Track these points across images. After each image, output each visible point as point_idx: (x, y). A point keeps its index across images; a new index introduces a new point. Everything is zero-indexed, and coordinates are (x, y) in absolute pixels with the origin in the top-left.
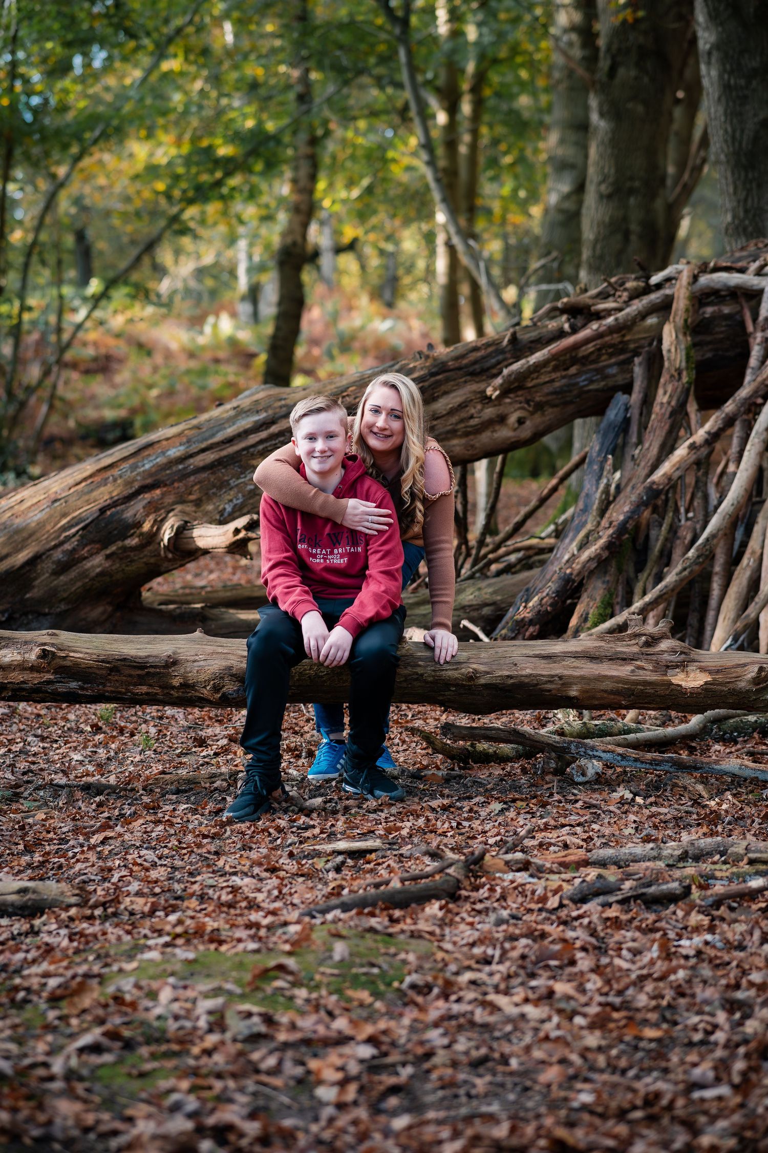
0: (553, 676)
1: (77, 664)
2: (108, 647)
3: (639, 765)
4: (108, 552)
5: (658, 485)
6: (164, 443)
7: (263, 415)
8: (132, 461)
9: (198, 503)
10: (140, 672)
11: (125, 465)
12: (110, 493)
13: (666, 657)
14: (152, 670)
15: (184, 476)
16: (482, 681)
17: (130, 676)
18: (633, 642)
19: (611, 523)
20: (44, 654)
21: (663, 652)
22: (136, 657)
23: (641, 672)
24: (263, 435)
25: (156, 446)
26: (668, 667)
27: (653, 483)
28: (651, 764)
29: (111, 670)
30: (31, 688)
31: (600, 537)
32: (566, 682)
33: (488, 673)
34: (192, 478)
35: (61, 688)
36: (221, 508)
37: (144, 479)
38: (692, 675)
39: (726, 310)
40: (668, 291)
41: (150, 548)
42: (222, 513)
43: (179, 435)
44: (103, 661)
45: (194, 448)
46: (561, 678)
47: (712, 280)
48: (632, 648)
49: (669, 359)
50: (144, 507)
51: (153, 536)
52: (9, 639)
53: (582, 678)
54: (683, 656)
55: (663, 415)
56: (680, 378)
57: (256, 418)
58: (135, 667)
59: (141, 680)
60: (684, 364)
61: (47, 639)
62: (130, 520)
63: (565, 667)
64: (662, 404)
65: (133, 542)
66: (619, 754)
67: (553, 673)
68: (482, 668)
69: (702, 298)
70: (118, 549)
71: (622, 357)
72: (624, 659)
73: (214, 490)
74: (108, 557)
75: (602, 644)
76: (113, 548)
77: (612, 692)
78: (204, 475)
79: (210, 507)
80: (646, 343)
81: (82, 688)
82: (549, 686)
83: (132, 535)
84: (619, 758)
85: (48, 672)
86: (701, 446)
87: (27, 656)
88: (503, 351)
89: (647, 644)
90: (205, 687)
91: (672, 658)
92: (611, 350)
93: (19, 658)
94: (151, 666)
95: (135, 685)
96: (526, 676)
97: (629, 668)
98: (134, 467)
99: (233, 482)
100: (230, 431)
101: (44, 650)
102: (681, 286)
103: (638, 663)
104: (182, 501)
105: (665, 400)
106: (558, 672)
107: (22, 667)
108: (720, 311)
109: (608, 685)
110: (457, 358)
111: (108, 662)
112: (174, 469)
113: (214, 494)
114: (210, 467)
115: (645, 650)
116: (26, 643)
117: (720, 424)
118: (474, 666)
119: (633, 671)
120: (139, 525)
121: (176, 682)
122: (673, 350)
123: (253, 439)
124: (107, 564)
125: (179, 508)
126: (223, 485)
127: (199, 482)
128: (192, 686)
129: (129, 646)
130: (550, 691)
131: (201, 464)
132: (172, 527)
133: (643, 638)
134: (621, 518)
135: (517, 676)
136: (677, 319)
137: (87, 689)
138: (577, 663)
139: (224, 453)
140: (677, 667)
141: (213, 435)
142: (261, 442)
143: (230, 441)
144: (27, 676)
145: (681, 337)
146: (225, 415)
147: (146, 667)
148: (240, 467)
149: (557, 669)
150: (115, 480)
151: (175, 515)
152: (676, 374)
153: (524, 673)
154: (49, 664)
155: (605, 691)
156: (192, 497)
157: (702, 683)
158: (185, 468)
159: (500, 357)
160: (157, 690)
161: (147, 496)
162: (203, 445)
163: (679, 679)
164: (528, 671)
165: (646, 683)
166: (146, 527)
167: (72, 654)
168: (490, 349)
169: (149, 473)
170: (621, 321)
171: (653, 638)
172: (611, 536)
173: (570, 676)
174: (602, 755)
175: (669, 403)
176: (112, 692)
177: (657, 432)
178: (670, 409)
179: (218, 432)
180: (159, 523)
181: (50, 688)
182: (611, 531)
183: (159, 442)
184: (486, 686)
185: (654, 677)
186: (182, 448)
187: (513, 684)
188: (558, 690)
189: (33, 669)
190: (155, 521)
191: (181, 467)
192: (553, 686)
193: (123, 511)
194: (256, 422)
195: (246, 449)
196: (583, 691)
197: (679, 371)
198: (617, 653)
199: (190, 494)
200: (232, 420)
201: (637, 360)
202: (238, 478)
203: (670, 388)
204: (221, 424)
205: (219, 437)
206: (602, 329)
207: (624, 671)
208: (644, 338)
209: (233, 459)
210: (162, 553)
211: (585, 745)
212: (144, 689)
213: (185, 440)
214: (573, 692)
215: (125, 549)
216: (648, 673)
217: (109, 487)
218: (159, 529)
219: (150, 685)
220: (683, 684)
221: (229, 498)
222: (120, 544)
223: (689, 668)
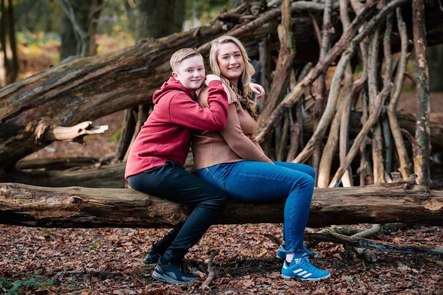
0: (362, 206)
1: (94, 206)
2: (110, 196)
3: (395, 251)
4: (7, 142)
5: (288, 105)
6: (31, 85)
7: (80, 71)
8: (15, 94)
9: (51, 116)
10: (130, 210)
11: (12, 97)
12: (6, 111)
13: (419, 194)
14: (137, 208)
15: (43, 102)
16: (324, 210)
17: (124, 212)
18: (399, 187)
19: (265, 124)
20: (76, 200)
21: (417, 192)
22: (128, 201)
23: (409, 203)
24: (81, 81)
25: (27, 87)
26: (421, 200)
27: (285, 104)
28: (402, 250)
29: (113, 208)
30: (65, 220)
31: (260, 132)
32: (369, 209)
33: (327, 205)
34: (47, 103)
35: (83, 220)
36: (62, 118)
37: (23, 104)
38: (434, 204)
39: (302, 20)
40: (278, 10)
41: (29, 140)
42: (62, 121)
43: (38, 81)
44: (109, 204)
45: (47, 87)
46: (367, 207)
47: (298, 5)
48: (400, 190)
49: (283, 43)
50: (26, 118)
51: (31, 134)
52: (51, 192)
53: (378, 207)
54: (428, 194)
55: (283, 70)
56: (290, 53)
57: (76, 72)
58: (127, 207)
59: (131, 214)
60: (291, 46)
61: (74, 192)
62: (19, 125)
63: (368, 201)
64: (282, 65)
65: (20, 137)
66: (385, 246)
67: (362, 204)
68: (323, 203)
69: (294, 13)
70: (13, 140)
71: (252, 43)
72: (398, 196)
73: (59, 110)
74: (7, 145)
75: (384, 188)
76: (10, 140)
77: (393, 214)
78: (53, 102)
79: (57, 118)
80: (263, 35)
81: (95, 219)
82: (360, 212)
83: (20, 133)
84: (385, 248)
85: (77, 211)
86: (307, 86)
87: (64, 202)
88: (193, 39)
89: (408, 188)
90: (169, 217)
91: (423, 195)
92: (247, 39)
93: (59, 203)
94: (137, 206)
95: (126, 217)
96: (348, 207)
97: (402, 201)
98: (17, 97)
99: (67, 105)
100: (65, 79)
101: (75, 198)
102: (285, 8)
103: (406, 198)
104: (44, 115)
105: (283, 63)
106: (365, 204)
107: (61, 208)
108: (299, 20)
109: (391, 210)
110: (172, 43)
111: (112, 204)
112: (38, 98)
113: (59, 111)
114: (56, 97)
115: (407, 191)
116: (62, 194)
117: (315, 75)
118: (319, 202)
119: (404, 203)
120: (24, 127)
121: (151, 215)
122: (285, 38)
123: (76, 83)
124: (6, 149)
125: (43, 119)
126: (63, 107)
127: (51, 105)
128: (161, 217)
129: (122, 195)
130: (360, 214)
131: (51, 96)
132: (42, 128)
133: (406, 185)
134: (270, 122)
135: (343, 207)
136: (285, 23)
137: (98, 220)
138: (374, 199)
139: (62, 90)
140: (426, 199)
141: (56, 81)
142: (80, 84)
143: (65, 84)
144: (63, 213)
145: (288, 32)
146: (60, 71)
147: (134, 207)
148: (71, 97)
149: (363, 202)
150: (8, 104)
151: (42, 122)
152: (287, 50)
153: (346, 205)
154: (79, 206)
155: (389, 214)
156: (49, 113)
157: (440, 208)
158: (43, 98)
159: (193, 42)
160: (139, 219)
161: (26, 113)
162: (52, 86)
163: (427, 206)
164: (349, 204)
165: (411, 209)
166: (28, 128)
167: (90, 200)
168: (187, 38)
169: (26, 101)
170: (256, 24)
171: (410, 184)
172: (266, 131)
173: (372, 206)
174: (376, 246)
175: (286, 65)
176: (113, 221)
177: (280, 79)
178: (286, 68)
179: (58, 79)
180: (35, 127)
181: (76, 220)
182: (266, 128)
183: (28, 84)
184: (325, 213)
185: (415, 205)
186: (41, 88)
187: (341, 211)
188: (365, 213)
189: (68, 209)
190: (32, 126)
191: (41, 97)
192: (362, 212)
193: (15, 120)
194: (77, 74)
195: (73, 88)
196: (378, 214)
197: (289, 49)
198: (393, 193)
199: (47, 111)
200: (64, 73)
201: (260, 44)
202: (70, 103)
203: (285, 58)
204: (58, 75)
205: (59, 82)
206: (247, 28)
207: (399, 202)
208: (263, 33)
209: (67, 94)
210: (36, 142)
211: (367, 242)
212: (131, 219)
213: (41, 84)
214: (373, 215)
215: (16, 140)
216: (412, 203)
217: (5, 108)
218: (34, 130)
219: (135, 217)
220: (430, 209)
221: (66, 113)
222: (13, 138)
223: (432, 200)
